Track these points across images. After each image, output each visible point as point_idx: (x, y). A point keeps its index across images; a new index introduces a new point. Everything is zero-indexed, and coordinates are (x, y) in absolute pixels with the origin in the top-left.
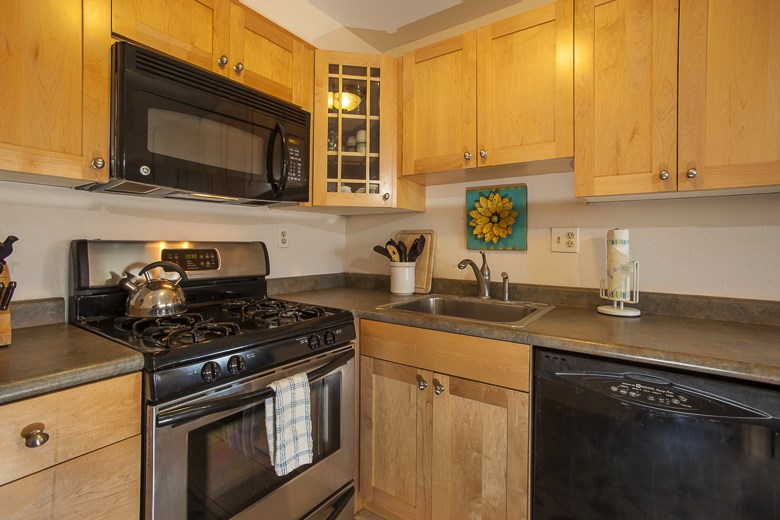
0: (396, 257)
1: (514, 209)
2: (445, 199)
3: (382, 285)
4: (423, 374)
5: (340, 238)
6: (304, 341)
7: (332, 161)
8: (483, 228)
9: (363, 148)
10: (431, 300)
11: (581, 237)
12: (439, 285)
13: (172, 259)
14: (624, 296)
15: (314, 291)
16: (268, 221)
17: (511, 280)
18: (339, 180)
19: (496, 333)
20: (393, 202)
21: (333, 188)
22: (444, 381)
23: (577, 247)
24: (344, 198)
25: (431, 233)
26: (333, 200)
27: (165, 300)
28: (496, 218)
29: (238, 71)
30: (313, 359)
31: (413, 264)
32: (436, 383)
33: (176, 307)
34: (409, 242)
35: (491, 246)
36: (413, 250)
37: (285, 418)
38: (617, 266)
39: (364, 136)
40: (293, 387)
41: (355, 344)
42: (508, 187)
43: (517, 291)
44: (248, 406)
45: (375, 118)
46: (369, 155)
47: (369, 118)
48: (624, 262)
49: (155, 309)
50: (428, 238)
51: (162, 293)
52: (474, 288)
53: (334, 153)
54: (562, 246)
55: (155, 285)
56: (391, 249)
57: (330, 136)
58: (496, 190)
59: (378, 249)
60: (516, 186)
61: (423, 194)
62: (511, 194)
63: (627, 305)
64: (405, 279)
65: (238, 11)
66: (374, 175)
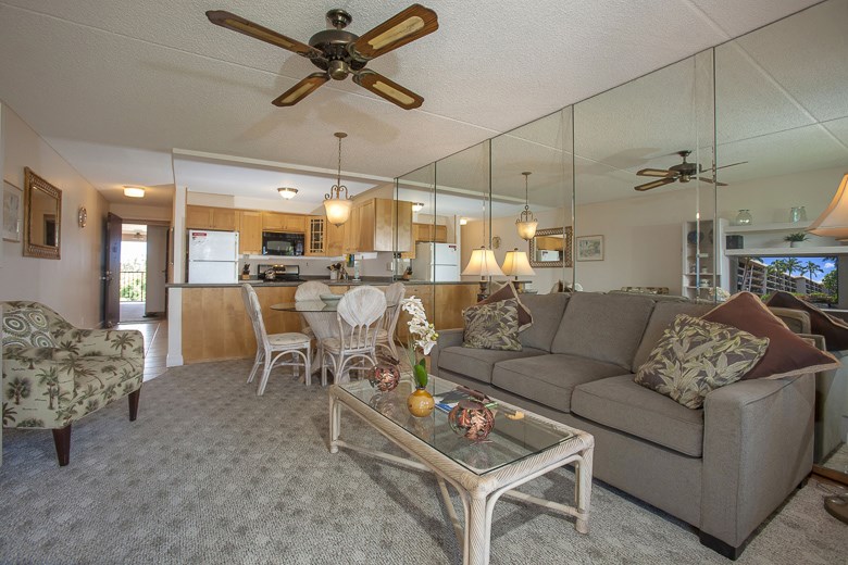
29: (286, 229)
45: (322, 232)
46: (321, 242)
59: (328, 267)
65: (286, 216)
66: (322, 248)
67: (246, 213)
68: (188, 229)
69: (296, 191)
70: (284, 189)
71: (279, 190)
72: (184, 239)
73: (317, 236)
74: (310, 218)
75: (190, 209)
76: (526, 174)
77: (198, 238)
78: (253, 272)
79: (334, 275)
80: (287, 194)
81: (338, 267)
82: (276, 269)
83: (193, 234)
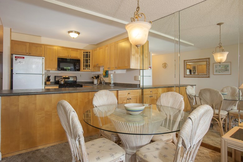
0: (95, 78)
3: (93, 83)
7: (84, 65)
14: (112, 83)
18: (85, 68)
20: (92, 71)
28: (105, 73)
29: (70, 56)
35: (105, 77)
46: (89, 64)
49: (61, 83)
50: (100, 76)
57: (83, 62)
65: (70, 49)
66: (89, 67)
67: (48, 47)
68: (12, 55)
69: (79, 33)
70: (72, 32)
71: (69, 32)
72: (10, 60)
73: (87, 61)
74: (83, 51)
75: (13, 43)
76: (219, 24)
77: (19, 60)
78: (52, 80)
79: (96, 81)
80: (74, 35)
81: (98, 77)
82: (65, 78)
83: (16, 57)
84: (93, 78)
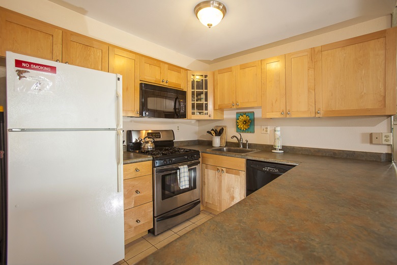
0: (214, 135)
1: (250, 120)
2: (230, 116)
3: (210, 144)
4: (219, 168)
5: (196, 128)
6: (186, 157)
7: (193, 105)
8: (241, 126)
9: (202, 100)
10: (225, 148)
11: (270, 129)
12: (228, 144)
13: (149, 135)
14: (278, 147)
15: (188, 146)
16: (173, 123)
17: (249, 142)
18: (195, 111)
19: (237, 156)
20: (212, 118)
21: (193, 113)
22: (224, 169)
23: (269, 132)
24: (198, 116)
25: (225, 127)
26: (194, 117)
27: (150, 146)
28: (245, 122)
29: (167, 82)
30: (189, 162)
31: (220, 137)
32: (222, 170)
33: (153, 148)
34: (218, 130)
35: (243, 131)
36: (219, 132)
37: (182, 175)
38: (276, 138)
39: (203, 96)
40: (184, 168)
41: (200, 160)
42: (248, 112)
43: (251, 146)
44: (173, 172)
45: (206, 90)
46: (204, 102)
47: (204, 90)
48: (278, 137)
49: (148, 148)
50: (225, 128)
51: (149, 144)
52: (237, 145)
53: (193, 102)
54: (264, 132)
55: (147, 142)
56: (212, 132)
57: (192, 97)
58: (245, 113)
59: (208, 132)
60: (251, 112)
61: (223, 114)
62: (249, 115)
63: (280, 150)
64: (217, 142)
65: (167, 66)
66: (206, 109)
74: (190, 73)
77: (32, 75)
82: (153, 135)
83: (18, 63)
84: (209, 132)
